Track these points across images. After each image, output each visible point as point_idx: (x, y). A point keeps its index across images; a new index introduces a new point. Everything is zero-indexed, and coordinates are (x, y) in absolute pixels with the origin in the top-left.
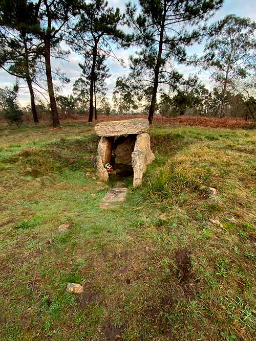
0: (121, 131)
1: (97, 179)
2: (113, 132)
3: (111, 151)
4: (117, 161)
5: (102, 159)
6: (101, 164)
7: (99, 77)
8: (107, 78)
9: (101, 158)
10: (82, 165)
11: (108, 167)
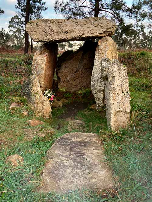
0: (72, 31)
1: (31, 114)
2: (57, 33)
3: (53, 72)
4: (62, 88)
5: (40, 81)
6: (37, 89)
7: (35, 10)
8: (43, 11)
9: (37, 78)
10: (6, 92)
11: (49, 95)
